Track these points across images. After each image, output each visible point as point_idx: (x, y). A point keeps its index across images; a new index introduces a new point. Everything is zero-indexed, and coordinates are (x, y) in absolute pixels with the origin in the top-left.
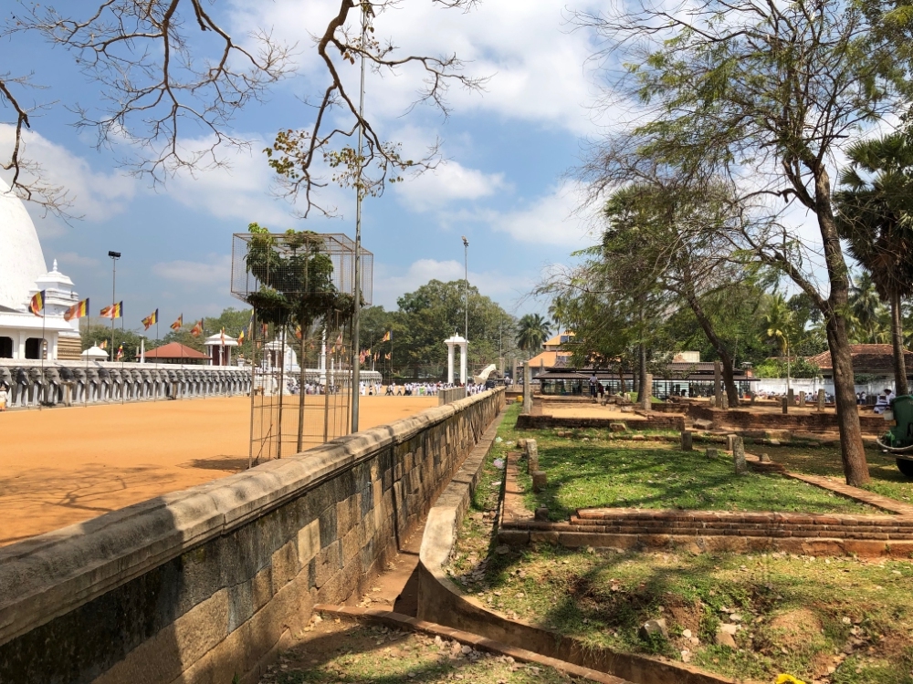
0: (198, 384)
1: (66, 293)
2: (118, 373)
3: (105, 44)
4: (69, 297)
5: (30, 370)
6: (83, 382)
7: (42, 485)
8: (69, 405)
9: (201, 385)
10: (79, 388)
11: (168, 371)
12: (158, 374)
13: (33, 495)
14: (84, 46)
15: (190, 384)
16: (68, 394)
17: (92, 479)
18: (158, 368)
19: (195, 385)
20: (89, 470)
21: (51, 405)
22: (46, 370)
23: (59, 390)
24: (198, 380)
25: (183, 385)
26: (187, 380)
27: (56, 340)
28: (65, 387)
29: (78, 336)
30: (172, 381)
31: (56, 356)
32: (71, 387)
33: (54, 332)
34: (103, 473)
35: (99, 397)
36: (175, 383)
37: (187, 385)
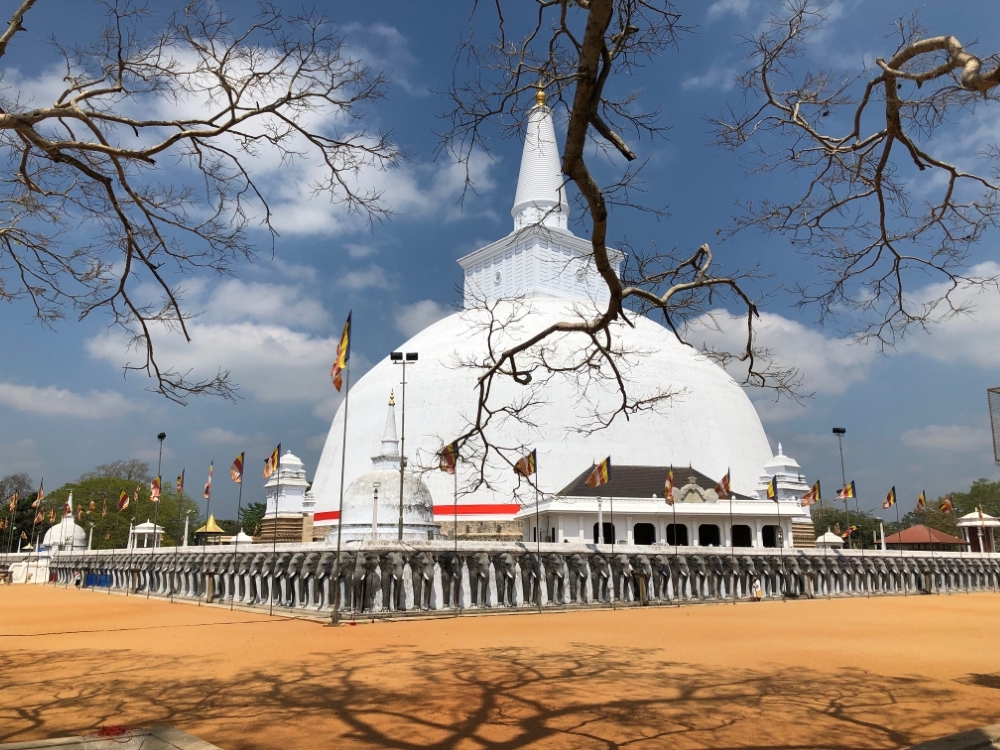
0: (956, 576)
1: (793, 477)
2: (858, 562)
3: (818, 218)
4: (797, 480)
5: (770, 559)
6: (823, 572)
7: (803, 687)
8: (812, 597)
9: (961, 578)
10: (820, 579)
11: (916, 559)
12: (904, 563)
13: (797, 699)
14: (798, 226)
15: (946, 575)
16: (809, 585)
17: (854, 687)
18: (904, 555)
19: (952, 577)
20: (848, 675)
21: (793, 596)
22: (785, 559)
23: (800, 581)
24: (956, 570)
25: (938, 577)
26: (942, 571)
27: (790, 526)
28: (806, 577)
29: (810, 521)
30: (922, 571)
31: (792, 545)
32: (813, 577)
33: (787, 518)
34: (864, 681)
35: (841, 589)
36: (926, 574)
37: (943, 577)
